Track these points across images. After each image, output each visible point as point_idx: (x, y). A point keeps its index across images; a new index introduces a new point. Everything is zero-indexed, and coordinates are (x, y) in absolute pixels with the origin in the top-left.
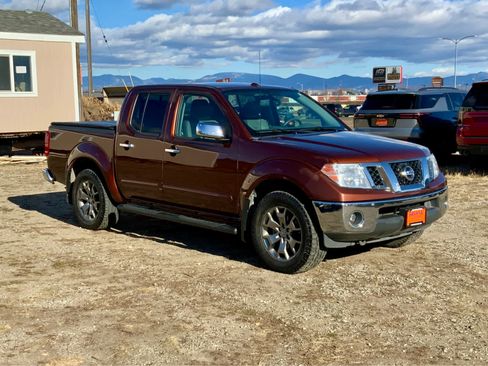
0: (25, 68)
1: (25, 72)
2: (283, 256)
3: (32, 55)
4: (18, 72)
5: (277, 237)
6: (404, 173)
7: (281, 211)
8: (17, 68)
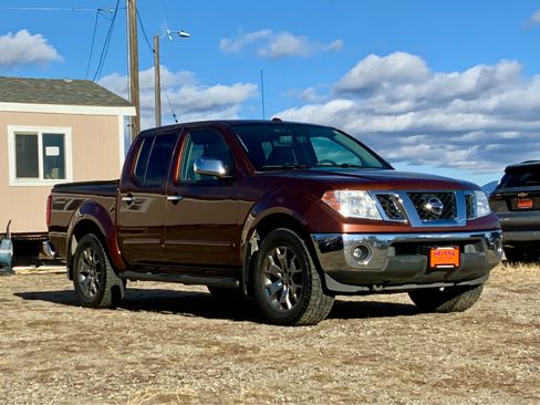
0: (57, 148)
1: (58, 154)
2: (285, 305)
3: (67, 132)
4: (48, 154)
5: (280, 284)
6: (429, 206)
7: (282, 252)
8: (47, 148)
